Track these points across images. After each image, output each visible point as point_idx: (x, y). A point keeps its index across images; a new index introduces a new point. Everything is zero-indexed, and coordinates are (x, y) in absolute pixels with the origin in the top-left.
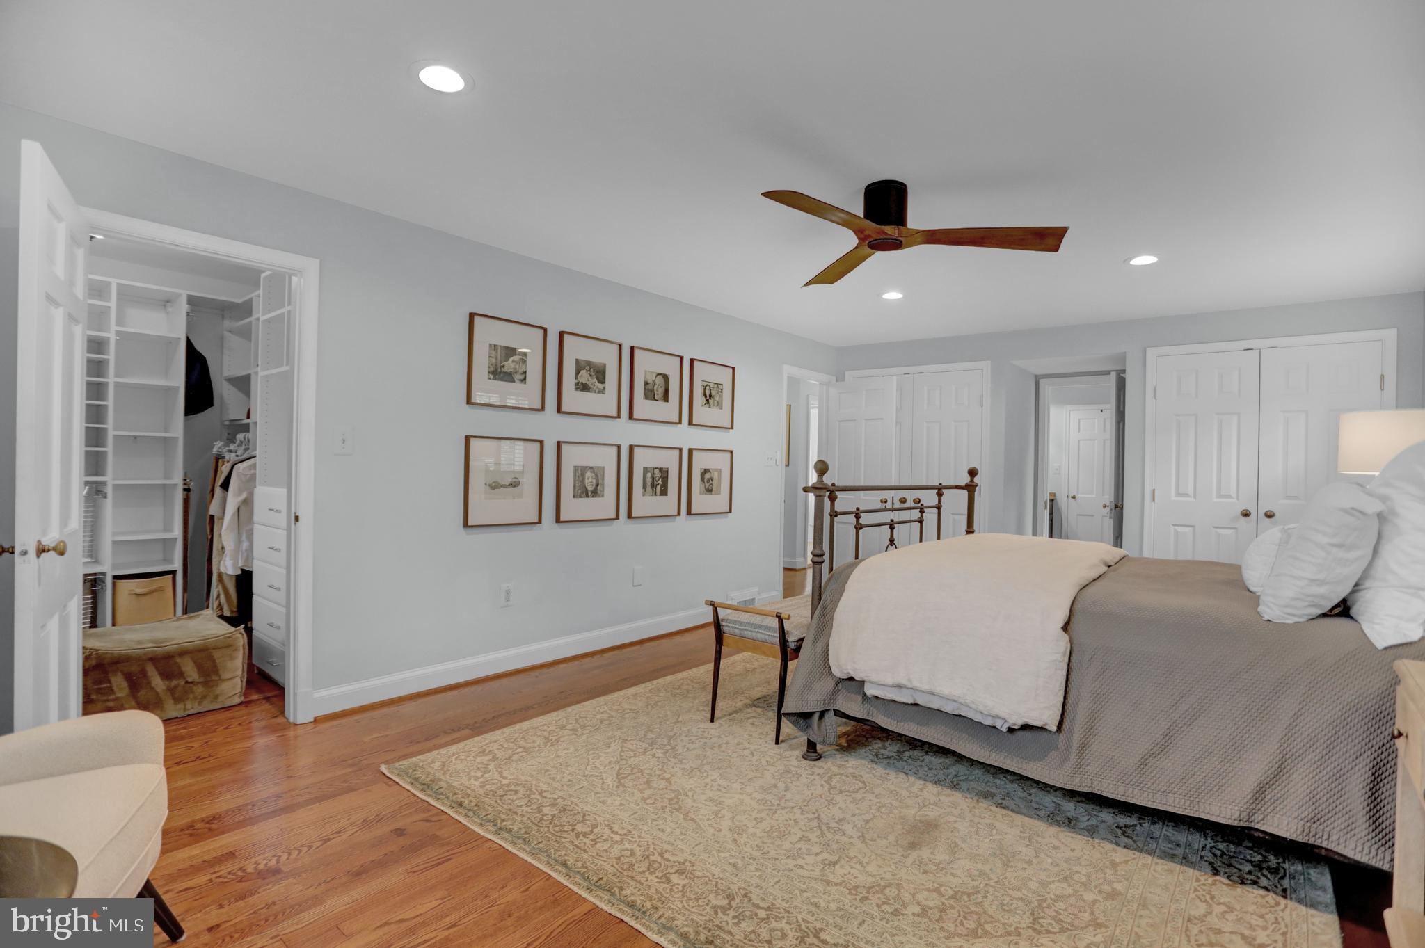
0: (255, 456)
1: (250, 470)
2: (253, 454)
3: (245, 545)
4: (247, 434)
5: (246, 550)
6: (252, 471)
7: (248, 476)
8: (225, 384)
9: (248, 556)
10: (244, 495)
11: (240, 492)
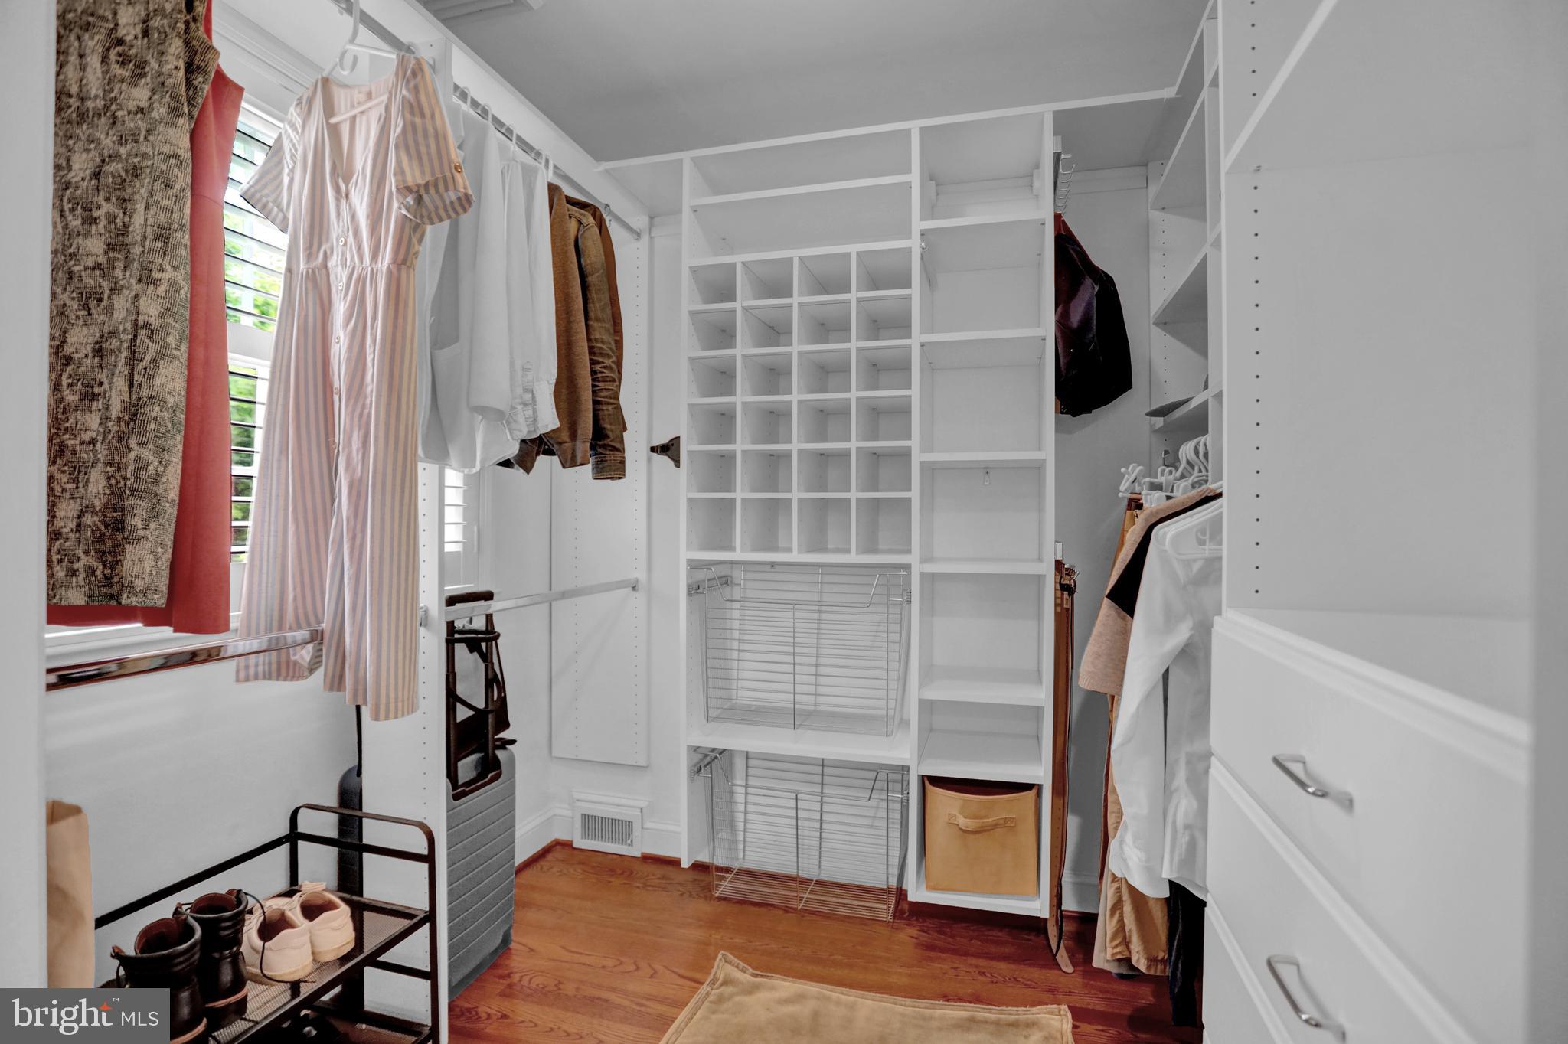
0: (1220, 495)
1: (1202, 543)
2: (1212, 487)
3: (1183, 806)
4: (1202, 439)
5: (1187, 827)
6: (1208, 550)
7: (1196, 567)
8: (1157, 333)
9: (1192, 846)
10: (1182, 634)
11: (1170, 620)
